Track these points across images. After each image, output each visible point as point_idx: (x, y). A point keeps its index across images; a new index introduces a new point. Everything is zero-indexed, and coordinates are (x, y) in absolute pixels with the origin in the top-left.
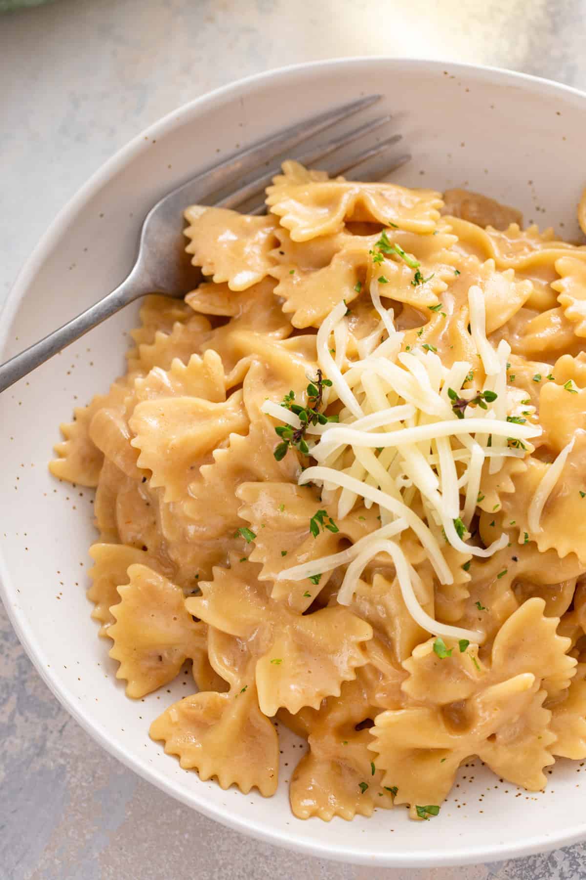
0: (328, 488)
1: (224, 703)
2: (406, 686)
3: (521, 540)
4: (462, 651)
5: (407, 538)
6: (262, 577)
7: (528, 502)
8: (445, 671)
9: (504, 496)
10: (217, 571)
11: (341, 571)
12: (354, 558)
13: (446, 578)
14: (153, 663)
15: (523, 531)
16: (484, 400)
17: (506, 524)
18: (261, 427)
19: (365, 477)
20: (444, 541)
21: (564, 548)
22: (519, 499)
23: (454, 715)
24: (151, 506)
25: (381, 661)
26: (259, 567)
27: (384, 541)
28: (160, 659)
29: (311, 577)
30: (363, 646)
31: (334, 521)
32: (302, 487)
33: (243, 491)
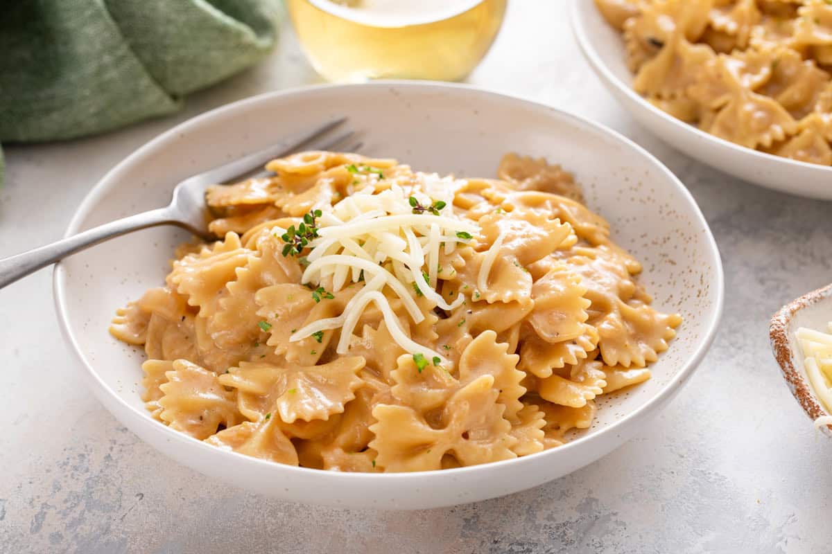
1: (254, 427)
2: (395, 390)
3: (474, 299)
4: (436, 366)
5: (387, 290)
6: (277, 352)
7: (477, 273)
8: (422, 383)
9: (457, 268)
10: (242, 363)
11: (337, 334)
12: (347, 316)
13: (419, 317)
14: (196, 422)
15: (474, 293)
16: (434, 208)
17: (461, 287)
18: (270, 247)
19: (354, 256)
20: (414, 293)
21: (507, 296)
22: (470, 270)
23: (435, 417)
24: (189, 338)
25: (373, 382)
26: (274, 347)
27: (370, 293)
28: (201, 418)
29: (315, 334)
30: (359, 375)
31: (331, 293)
32: (304, 285)
33: (259, 296)
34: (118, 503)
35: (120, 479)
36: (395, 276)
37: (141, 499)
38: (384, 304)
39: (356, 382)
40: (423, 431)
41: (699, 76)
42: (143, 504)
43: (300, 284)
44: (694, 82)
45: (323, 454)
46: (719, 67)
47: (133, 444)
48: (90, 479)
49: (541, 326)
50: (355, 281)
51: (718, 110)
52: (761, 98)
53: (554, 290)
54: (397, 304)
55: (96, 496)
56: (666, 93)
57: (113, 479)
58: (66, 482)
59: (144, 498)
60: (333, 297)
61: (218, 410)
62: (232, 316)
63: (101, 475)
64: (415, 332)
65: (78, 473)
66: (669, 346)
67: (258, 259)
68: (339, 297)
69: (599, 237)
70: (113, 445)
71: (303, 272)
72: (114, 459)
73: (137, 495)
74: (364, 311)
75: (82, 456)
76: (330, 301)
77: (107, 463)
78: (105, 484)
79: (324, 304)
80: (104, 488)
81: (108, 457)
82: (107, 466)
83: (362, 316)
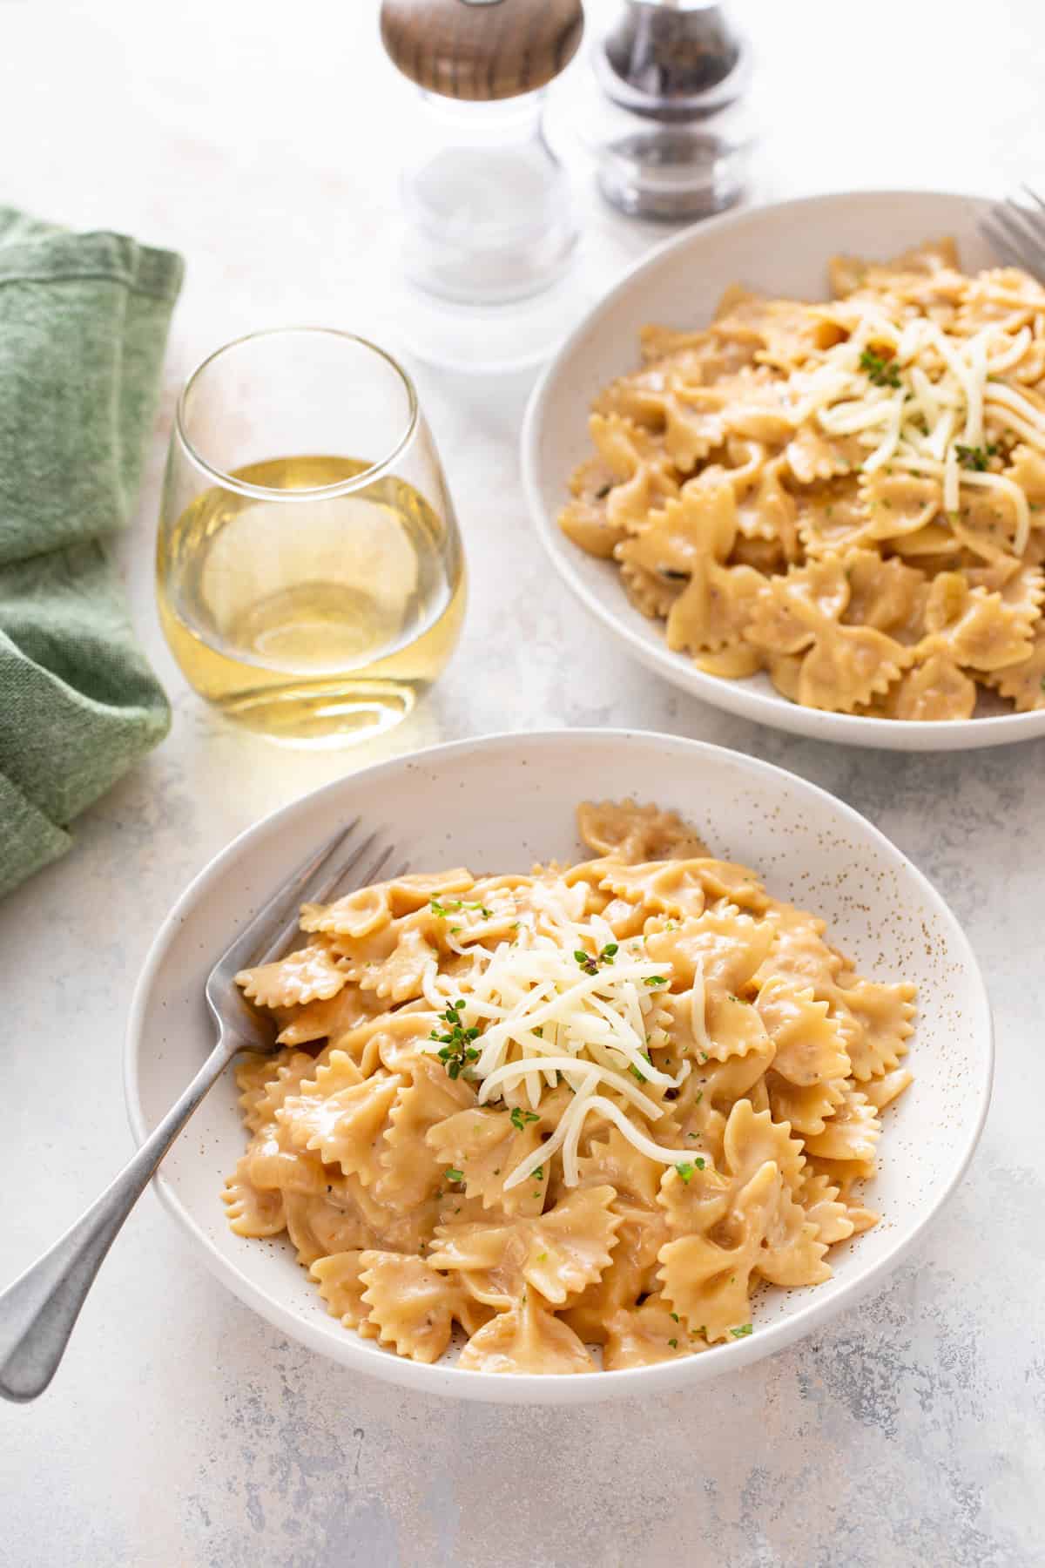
0: (509, 1088)
1: (513, 1319)
2: (670, 1218)
3: (701, 1061)
4: (701, 1169)
5: (603, 1089)
6: (487, 1205)
7: (689, 1023)
8: (695, 1197)
9: (667, 1028)
10: (438, 1230)
11: (556, 1162)
12: (564, 1136)
13: (655, 1111)
14: (425, 1330)
15: (698, 1053)
16: (606, 956)
17: (680, 1051)
18: (422, 1069)
19: (539, 1055)
20: (636, 1081)
21: (741, 1048)
22: (681, 1026)
23: (721, 1234)
24: (346, 1211)
25: (634, 1214)
26: (480, 1199)
27: (585, 1102)
28: (429, 1322)
29: (534, 1173)
30: (610, 1209)
31: (530, 1111)
32: (483, 1106)
33: (432, 1137)
34: (338, 1452)
35: (320, 1418)
36: (596, 1062)
37: (363, 1436)
38: (610, 1110)
39: (615, 1221)
40: (718, 1258)
41: (755, 612)
42: (368, 1443)
43: (478, 1106)
44: (750, 622)
45: (606, 1323)
46: (779, 595)
47: (306, 1362)
48: (282, 1430)
49: (790, 1070)
50: (556, 1087)
51: (802, 654)
52: (854, 630)
53: (788, 1018)
54: (624, 1103)
55: (305, 1452)
56: (714, 644)
57: (312, 1420)
58: (255, 1444)
59: (365, 1434)
60: (538, 1118)
61: (444, 1306)
62: (404, 1172)
63: (294, 1420)
64: (653, 1129)
65: (262, 1427)
66: (916, 1028)
67: (412, 1089)
68: (545, 1113)
69: (762, 901)
70: (283, 1373)
71: (477, 1094)
72: (296, 1391)
73: (355, 1433)
74: (584, 1123)
75: (253, 1401)
76: (534, 1123)
77: (290, 1401)
78: (307, 1431)
79: (529, 1127)
80: (308, 1437)
81: (287, 1391)
82: (294, 1405)
83: (583, 1130)
